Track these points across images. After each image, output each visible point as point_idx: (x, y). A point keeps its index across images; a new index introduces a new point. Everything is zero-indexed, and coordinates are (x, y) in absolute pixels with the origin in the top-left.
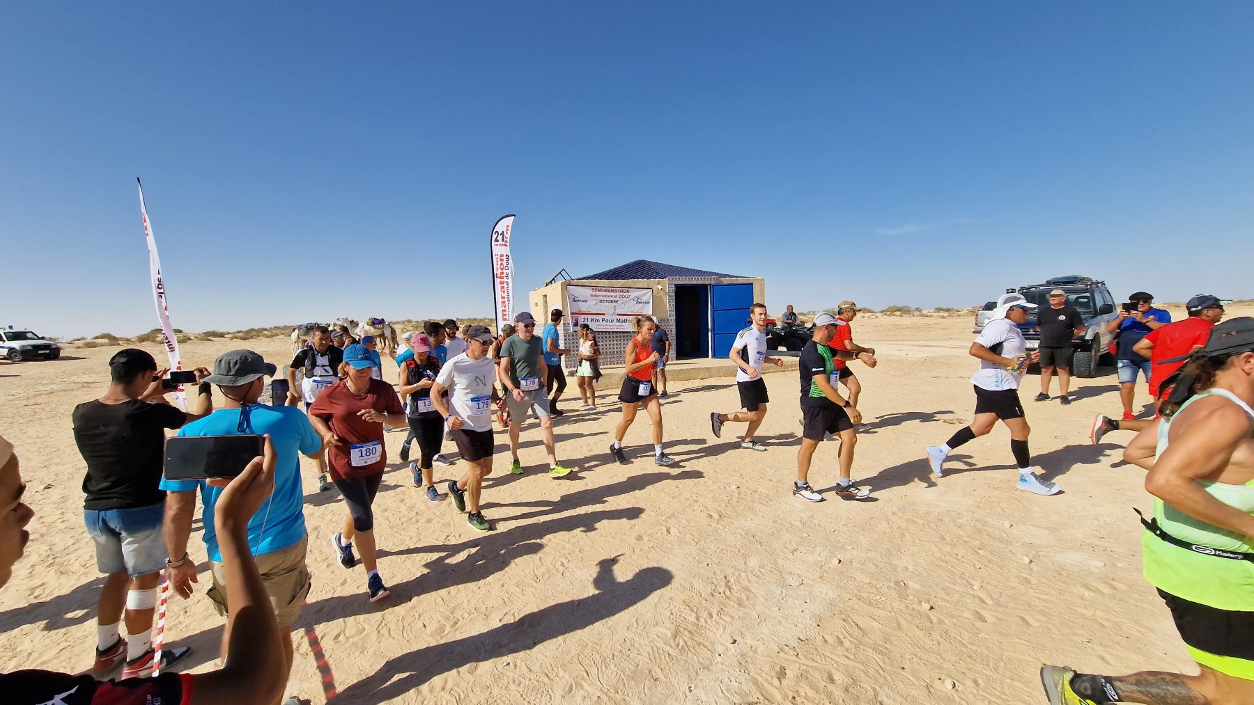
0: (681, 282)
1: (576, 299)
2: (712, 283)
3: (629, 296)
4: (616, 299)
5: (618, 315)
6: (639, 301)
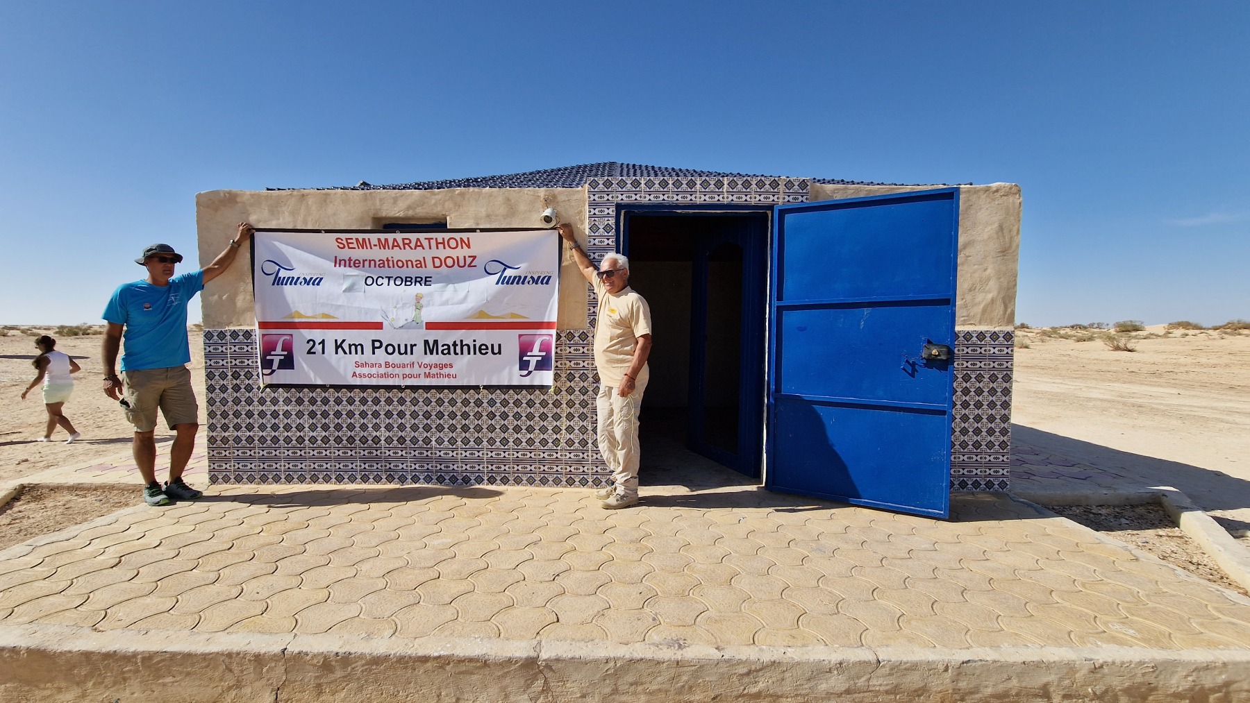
1: (283, 274)
3: (470, 260)
4: (422, 272)
5: (431, 326)
6: (508, 273)
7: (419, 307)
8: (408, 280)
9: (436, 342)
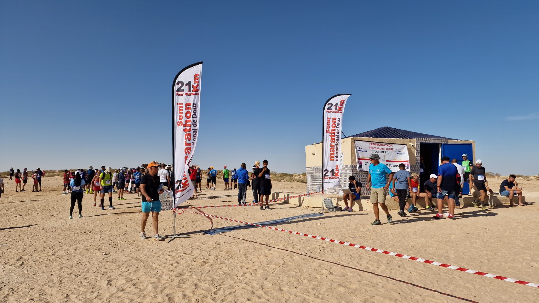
0: (424, 142)
1: (360, 149)
2: (443, 143)
3: (392, 149)
4: (384, 151)
5: (387, 161)
6: (399, 152)
7: (384, 157)
8: (382, 152)
9: (388, 164)
